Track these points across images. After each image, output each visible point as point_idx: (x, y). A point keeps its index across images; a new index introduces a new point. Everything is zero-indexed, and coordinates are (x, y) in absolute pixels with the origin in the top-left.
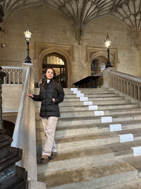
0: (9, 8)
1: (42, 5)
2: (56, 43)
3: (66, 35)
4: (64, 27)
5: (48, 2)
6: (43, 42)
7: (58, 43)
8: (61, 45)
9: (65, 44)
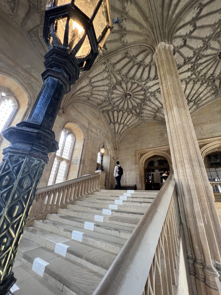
0: (118, 134)
1: (141, 123)
2: (154, 147)
3: (163, 138)
4: (161, 131)
5: (145, 119)
6: (142, 149)
7: (156, 146)
8: (159, 147)
9: (163, 145)
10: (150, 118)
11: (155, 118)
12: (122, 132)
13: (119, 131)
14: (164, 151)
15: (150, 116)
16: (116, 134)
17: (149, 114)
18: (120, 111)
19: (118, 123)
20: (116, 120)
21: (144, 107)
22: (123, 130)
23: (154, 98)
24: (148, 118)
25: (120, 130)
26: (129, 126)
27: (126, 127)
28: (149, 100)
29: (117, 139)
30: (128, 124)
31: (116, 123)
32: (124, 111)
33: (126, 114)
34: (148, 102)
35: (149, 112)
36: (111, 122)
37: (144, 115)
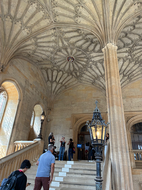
0: (55, 93)
1: (79, 85)
2: (90, 112)
4: (98, 97)
5: (83, 82)
10: (89, 83)
11: (93, 83)
15: (89, 81)
16: (52, 93)
17: (88, 79)
18: (60, 71)
19: (56, 83)
20: (54, 79)
21: (85, 72)
22: (60, 90)
23: (95, 67)
24: (86, 82)
25: (57, 89)
26: (68, 86)
27: (63, 87)
28: (91, 67)
29: (52, 98)
30: (66, 84)
31: (54, 81)
32: (64, 72)
33: (66, 75)
34: (89, 68)
35: (88, 78)
36: (48, 80)
37: (84, 79)
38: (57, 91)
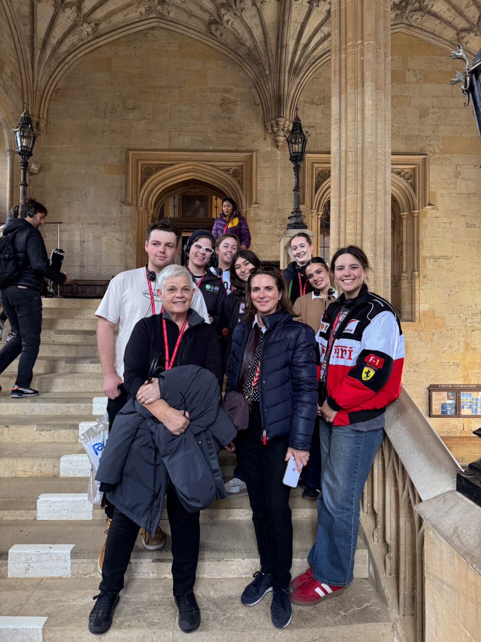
0: (48, 52)
3: (229, 119)
4: (226, 91)
5: (172, 15)
6: (153, 147)
7: (202, 147)
8: (212, 154)
9: (227, 148)
10: (194, 23)
11: (213, 27)
12: (64, 48)
13: (53, 41)
14: (227, 171)
16: (38, 53)
22: (72, 39)
24: (183, 18)
25: (58, 33)
26: (103, 26)
27: (85, 25)
29: (41, 77)
30: (99, 14)
38: (61, 42)
